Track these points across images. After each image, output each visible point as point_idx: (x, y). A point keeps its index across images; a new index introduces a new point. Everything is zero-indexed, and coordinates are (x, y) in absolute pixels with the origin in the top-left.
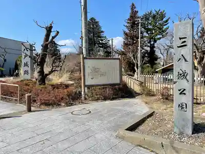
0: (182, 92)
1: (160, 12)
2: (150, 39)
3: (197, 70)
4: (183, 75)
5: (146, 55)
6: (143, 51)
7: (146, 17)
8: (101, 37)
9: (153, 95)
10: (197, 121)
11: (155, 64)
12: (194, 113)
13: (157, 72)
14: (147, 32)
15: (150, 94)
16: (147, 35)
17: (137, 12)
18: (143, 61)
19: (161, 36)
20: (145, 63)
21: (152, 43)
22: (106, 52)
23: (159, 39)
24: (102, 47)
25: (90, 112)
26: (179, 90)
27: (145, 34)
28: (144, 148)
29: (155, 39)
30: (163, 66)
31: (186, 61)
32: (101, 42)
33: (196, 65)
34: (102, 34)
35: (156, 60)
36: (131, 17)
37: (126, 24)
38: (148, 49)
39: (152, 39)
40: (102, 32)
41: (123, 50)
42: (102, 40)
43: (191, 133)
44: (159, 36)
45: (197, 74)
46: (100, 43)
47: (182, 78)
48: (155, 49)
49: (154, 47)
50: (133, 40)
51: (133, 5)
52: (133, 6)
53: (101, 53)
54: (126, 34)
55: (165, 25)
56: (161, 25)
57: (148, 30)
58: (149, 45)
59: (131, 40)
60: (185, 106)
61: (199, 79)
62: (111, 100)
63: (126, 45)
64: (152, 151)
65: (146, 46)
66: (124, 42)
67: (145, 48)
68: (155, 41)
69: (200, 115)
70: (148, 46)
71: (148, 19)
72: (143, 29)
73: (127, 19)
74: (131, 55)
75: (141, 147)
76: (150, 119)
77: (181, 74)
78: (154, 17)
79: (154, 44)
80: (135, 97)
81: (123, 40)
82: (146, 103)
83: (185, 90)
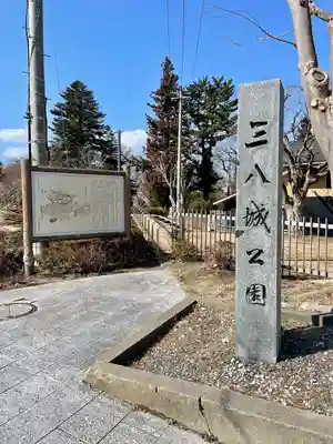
0: (255, 258)
1: (223, 82)
2: (203, 138)
3: (292, 204)
4: (258, 216)
5: (195, 171)
6: (188, 161)
7: (195, 92)
8: (97, 127)
9: (200, 260)
10: (290, 324)
11: (212, 190)
12: (283, 304)
13: (215, 208)
14: (197, 123)
15: (192, 256)
16: (197, 129)
17: (177, 79)
18: (187, 184)
19: (224, 133)
20: (191, 189)
21: (207, 146)
22: (109, 161)
23: (221, 138)
24: (99, 149)
25: (35, 309)
26: (249, 253)
27: (193, 127)
28: (155, 414)
29: (212, 137)
30: (228, 194)
31: (264, 180)
32: (97, 137)
33: (290, 193)
34: (99, 120)
35: (215, 183)
36: (163, 87)
37: (153, 103)
38: (199, 158)
39: (207, 138)
40: (101, 115)
41: (145, 158)
42: (100, 134)
43: (275, 359)
44: (220, 133)
45: (291, 212)
46: (94, 140)
47: (255, 222)
48: (212, 159)
49: (211, 155)
50: (167, 136)
51: (168, 62)
52: (168, 65)
53: (98, 163)
54: (153, 124)
55: (232, 110)
56: (225, 110)
57: (198, 118)
58: (201, 149)
59: (162, 136)
60: (261, 293)
61: (294, 223)
62: (101, 274)
63: (152, 147)
64: (175, 423)
65: (194, 152)
66: (149, 140)
67: (193, 156)
68: (213, 143)
69: (295, 308)
70: (199, 153)
71: (199, 95)
72: (188, 116)
73: (155, 90)
74: (161, 169)
75: (148, 410)
76: (184, 321)
77: (252, 214)
78: (211, 91)
79: (210, 149)
80: (159, 265)
81: (147, 136)
82: (182, 279)
83: (261, 252)
